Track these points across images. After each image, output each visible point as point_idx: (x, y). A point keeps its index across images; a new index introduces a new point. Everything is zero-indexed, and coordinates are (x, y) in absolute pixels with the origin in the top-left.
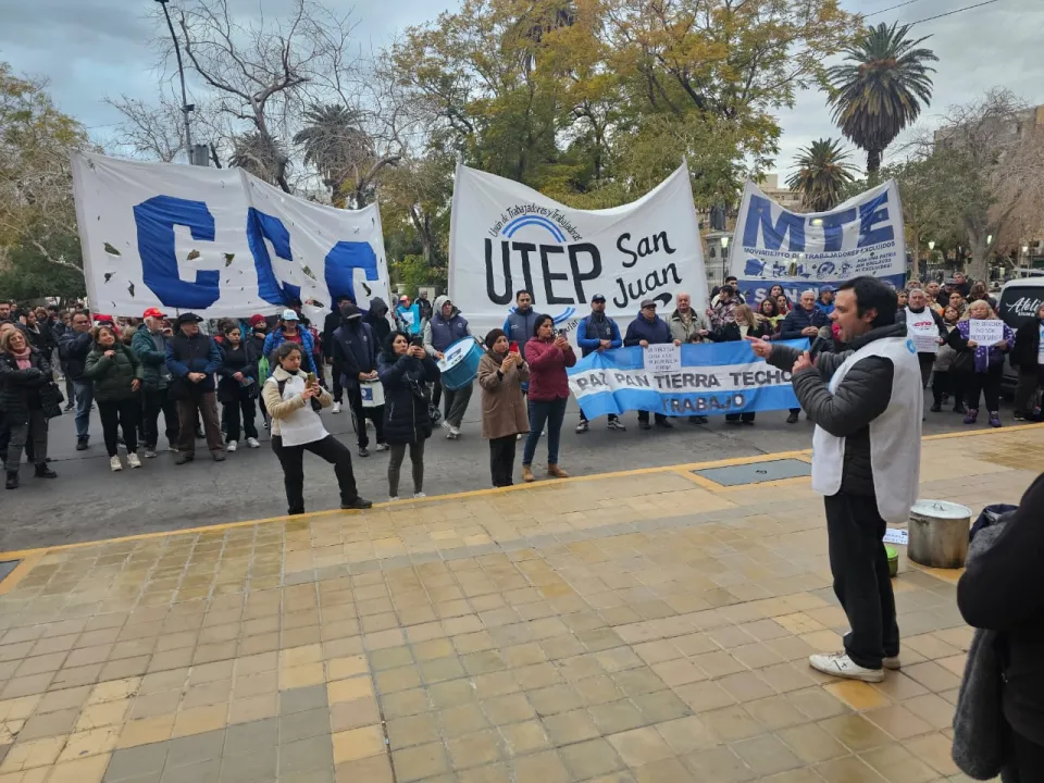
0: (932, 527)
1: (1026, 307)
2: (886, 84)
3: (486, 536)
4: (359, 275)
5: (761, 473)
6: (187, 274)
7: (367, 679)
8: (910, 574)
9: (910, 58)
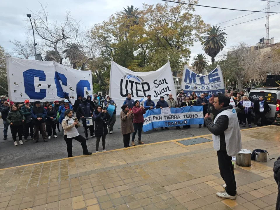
0: (242, 156)
1: (255, 97)
2: (215, 41)
3: (124, 162)
4: (86, 89)
5: (195, 142)
6: (37, 90)
7: (98, 205)
8: (237, 169)
9: (221, 34)
